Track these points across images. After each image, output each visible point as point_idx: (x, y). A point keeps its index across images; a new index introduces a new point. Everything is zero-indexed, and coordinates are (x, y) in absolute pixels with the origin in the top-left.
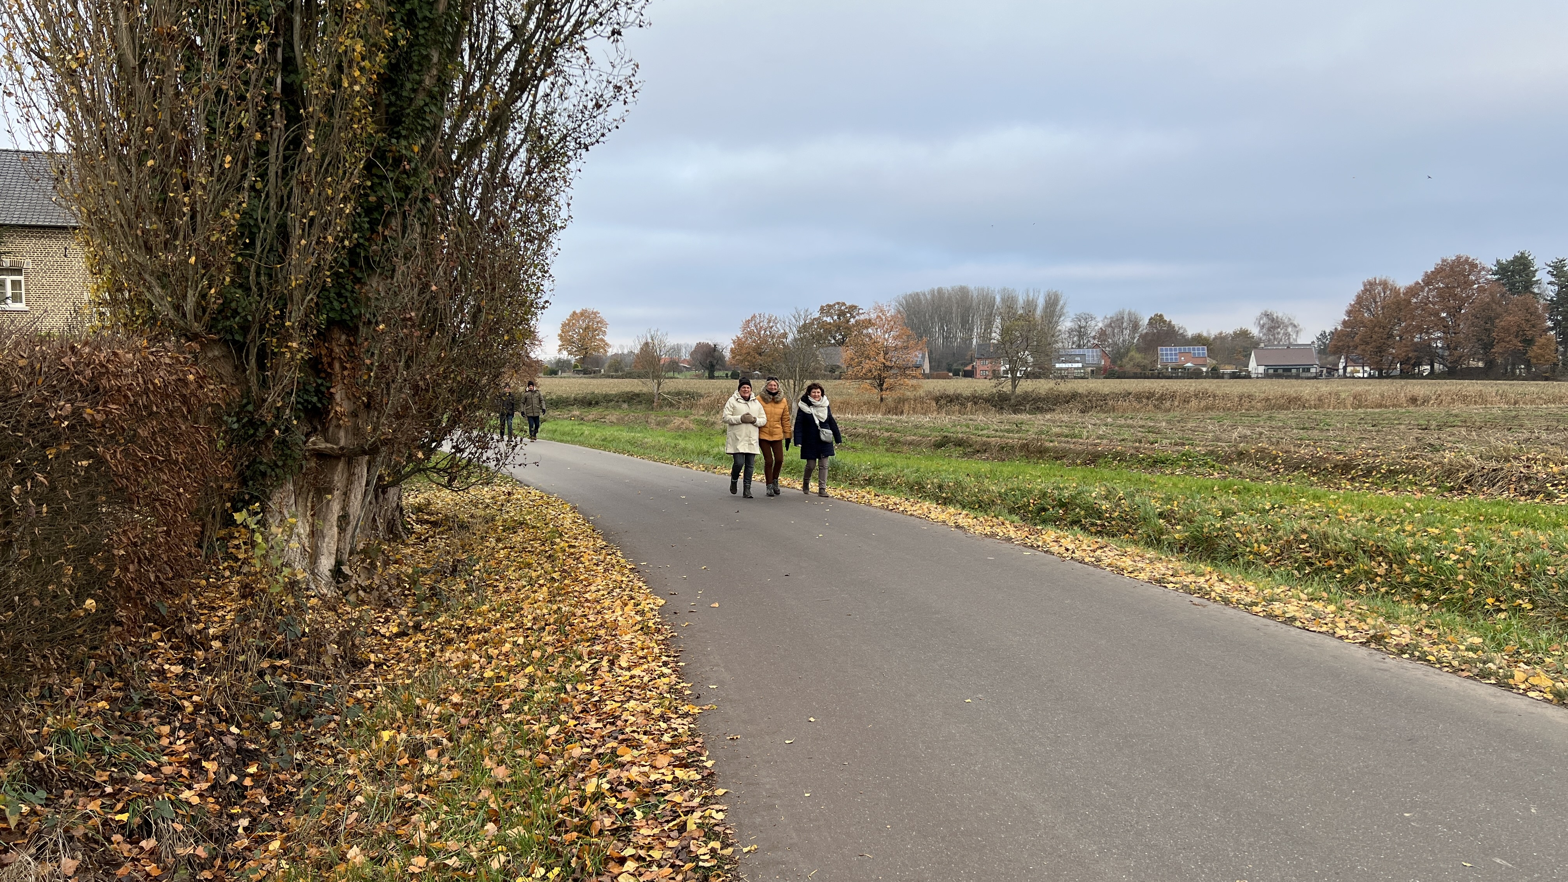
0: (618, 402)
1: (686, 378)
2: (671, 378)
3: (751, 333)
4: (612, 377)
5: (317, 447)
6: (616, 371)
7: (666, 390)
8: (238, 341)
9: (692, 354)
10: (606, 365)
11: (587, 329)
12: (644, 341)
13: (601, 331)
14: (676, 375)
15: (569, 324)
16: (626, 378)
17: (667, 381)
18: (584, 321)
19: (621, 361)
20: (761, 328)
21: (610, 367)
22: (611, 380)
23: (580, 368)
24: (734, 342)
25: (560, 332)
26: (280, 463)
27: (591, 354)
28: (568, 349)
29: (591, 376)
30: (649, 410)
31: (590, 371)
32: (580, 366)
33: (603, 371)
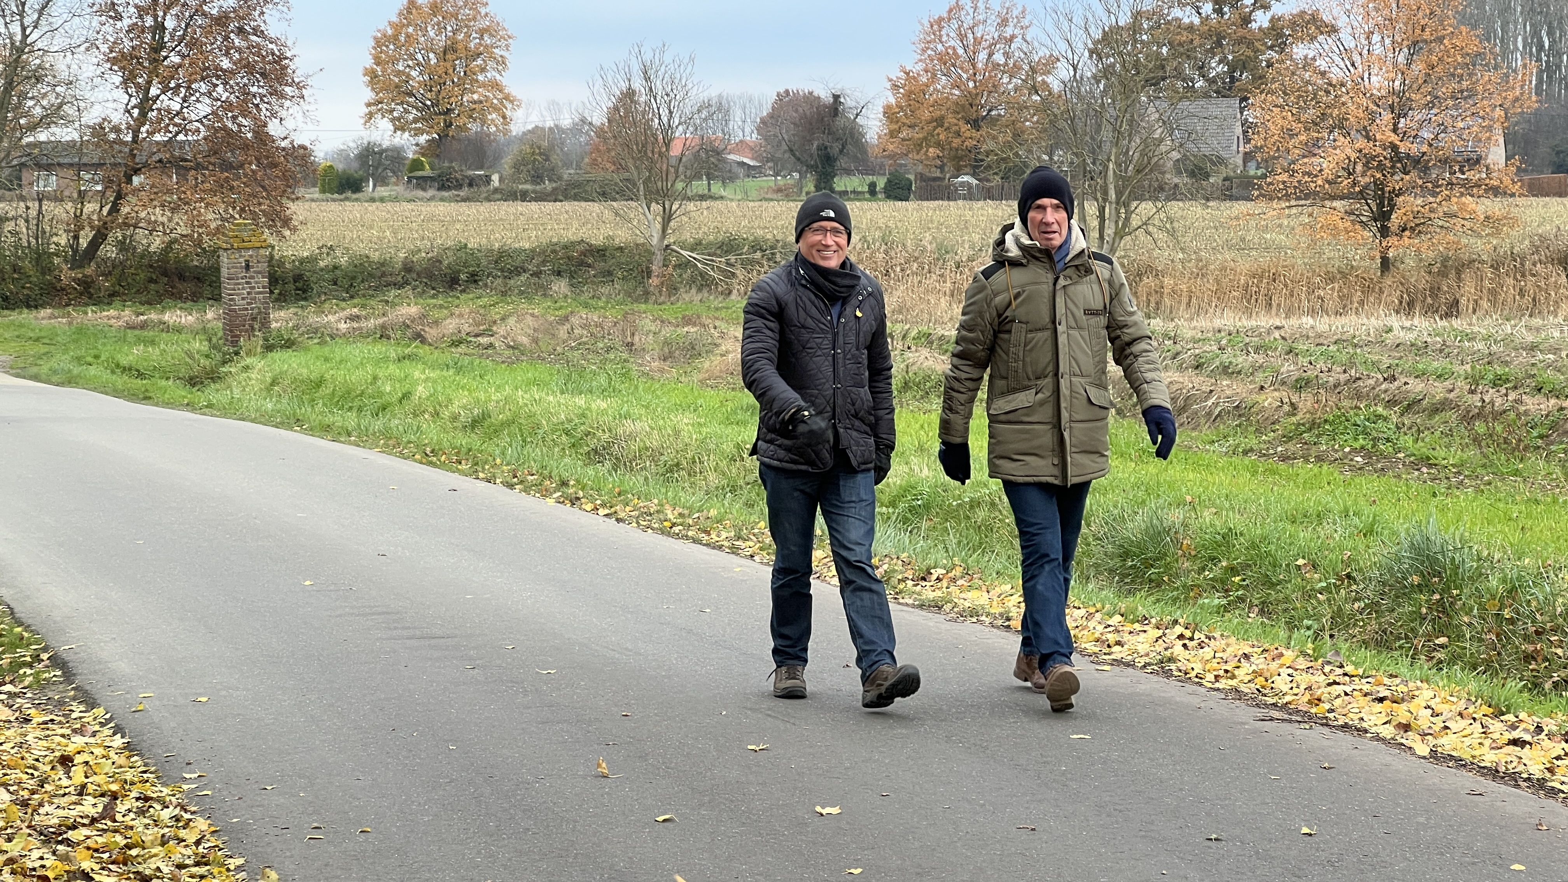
0: (537, 274)
1: (746, 197)
2: (702, 198)
3: (946, 60)
4: (524, 197)
6: (537, 178)
7: (688, 236)
9: (764, 125)
10: (507, 162)
11: (449, 50)
12: (624, 86)
13: (492, 57)
14: (717, 188)
15: (395, 38)
16: (567, 198)
17: (691, 206)
18: (441, 29)
19: (552, 147)
20: (977, 42)
21: (517, 166)
22: (520, 207)
23: (427, 172)
24: (895, 87)
25: (369, 62)
27: (462, 128)
28: (395, 114)
29: (462, 194)
30: (637, 300)
31: (457, 181)
32: (429, 164)
33: (495, 178)
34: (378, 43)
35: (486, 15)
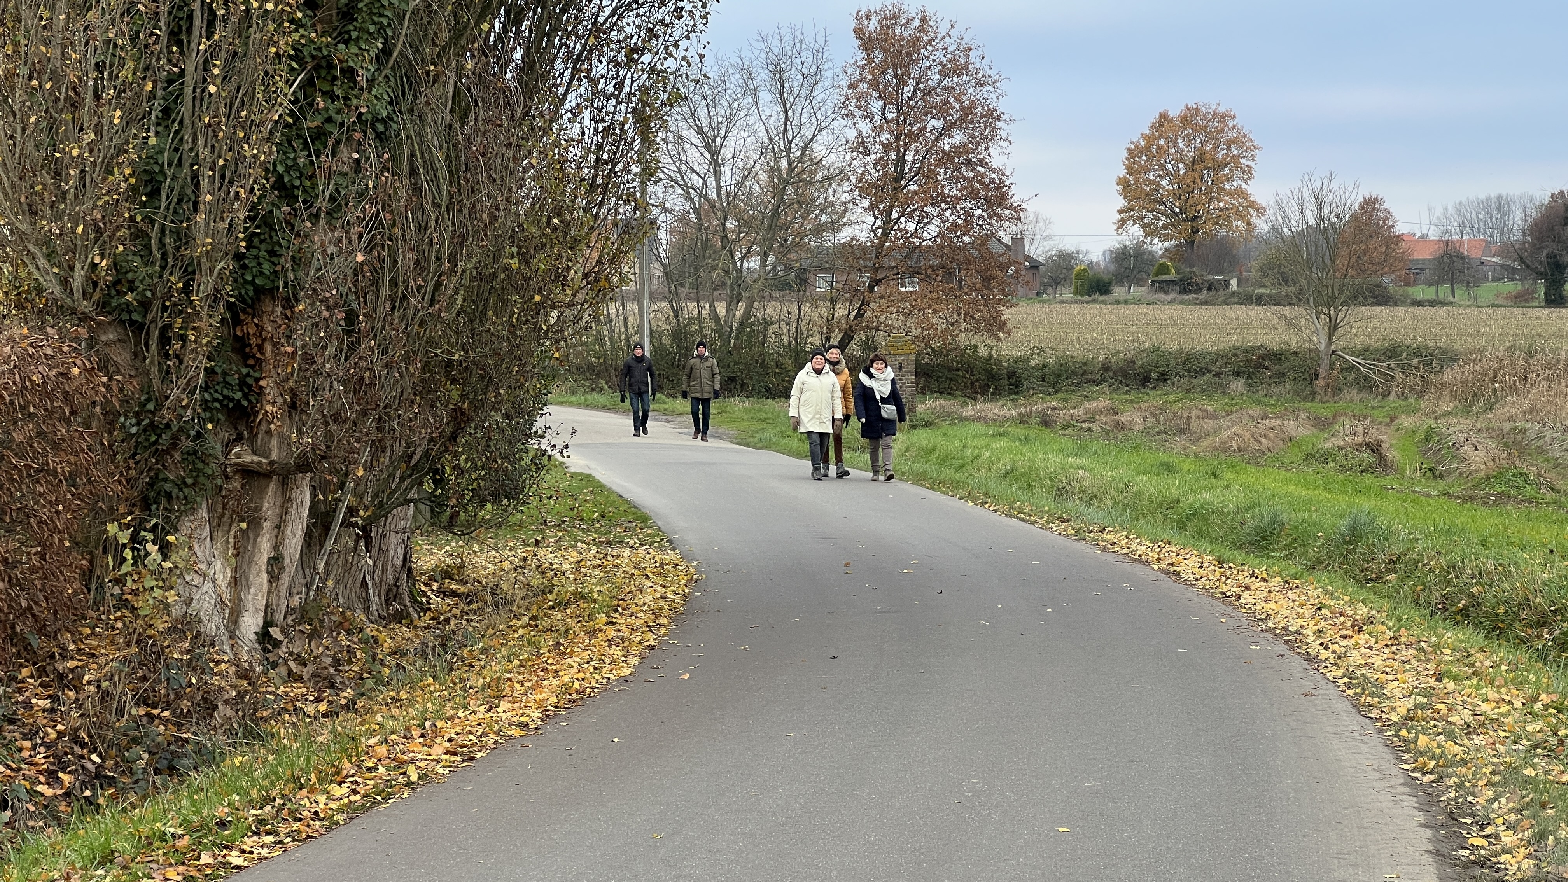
0: (1222, 374)
4: (1258, 301)
5: (240, 461)
7: (1359, 342)
8: (137, 321)
11: (1199, 159)
13: (1238, 167)
15: (1148, 149)
18: (1190, 140)
22: (1253, 310)
23: (1173, 275)
25: (1122, 172)
26: (189, 481)
27: (1207, 233)
28: (1146, 221)
29: (1201, 297)
30: (1305, 399)
31: (1197, 285)
32: (1175, 268)
33: (1234, 282)
34: (1132, 154)
35: (1234, 127)
